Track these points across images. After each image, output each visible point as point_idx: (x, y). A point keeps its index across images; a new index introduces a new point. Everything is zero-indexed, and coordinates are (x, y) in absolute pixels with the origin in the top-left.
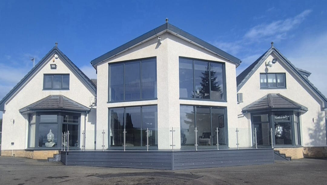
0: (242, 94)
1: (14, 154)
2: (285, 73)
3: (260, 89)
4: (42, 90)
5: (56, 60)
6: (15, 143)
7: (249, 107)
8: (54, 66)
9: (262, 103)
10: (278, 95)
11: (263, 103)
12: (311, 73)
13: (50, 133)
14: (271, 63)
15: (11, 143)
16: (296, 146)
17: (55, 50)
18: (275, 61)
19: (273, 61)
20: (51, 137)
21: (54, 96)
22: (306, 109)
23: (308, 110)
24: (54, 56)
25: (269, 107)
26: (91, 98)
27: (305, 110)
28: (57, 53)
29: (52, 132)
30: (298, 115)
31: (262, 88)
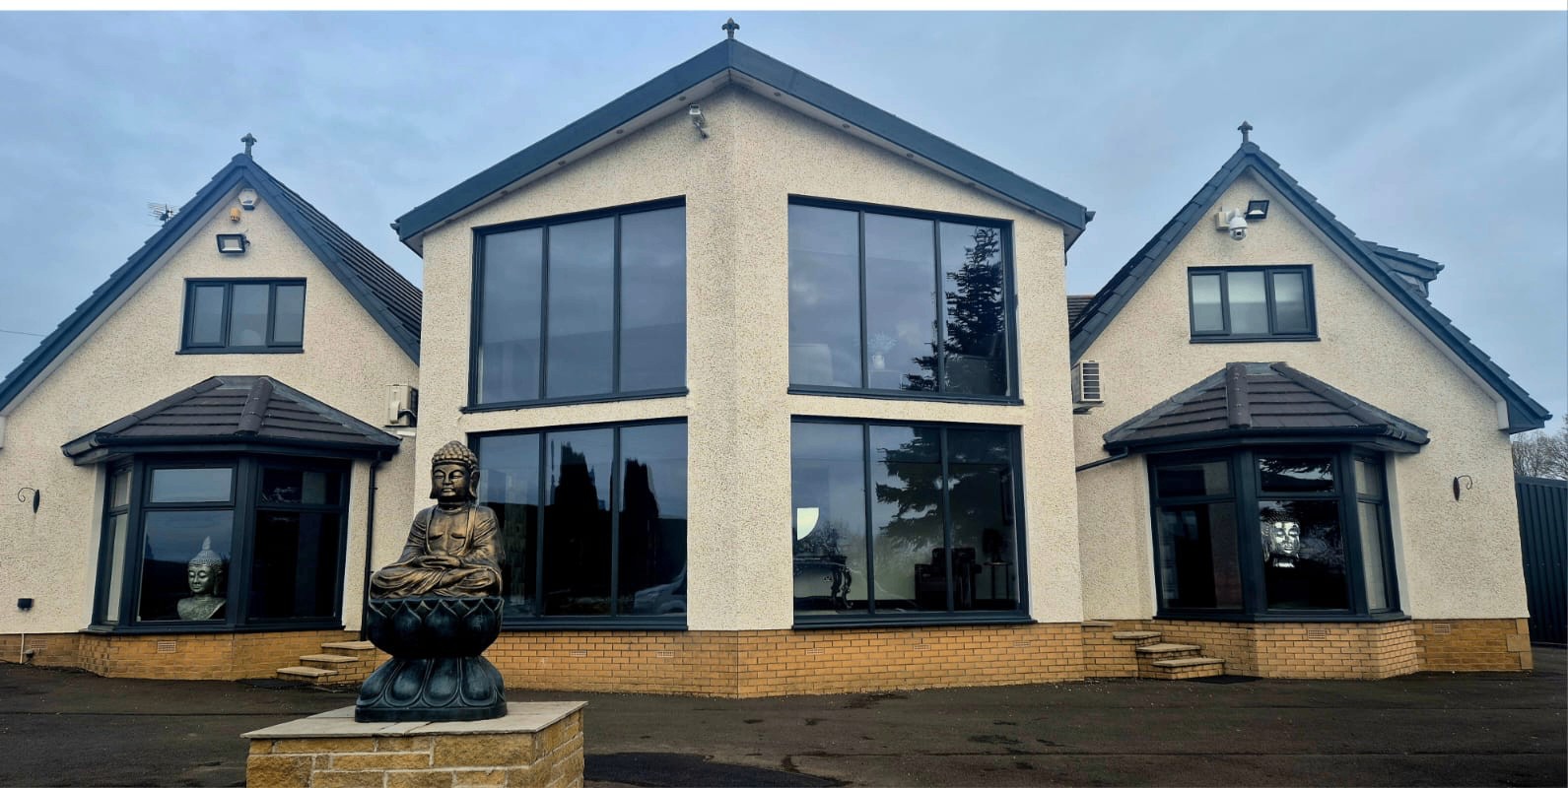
0: (1097, 365)
1: (28, 651)
2: (1308, 268)
3: (1191, 342)
4: (177, 353)
5: (246, 215)
6: (36, 603)
7: (1139, 429)
8: (232, 246)
9: (1194, 408)
10: (1279, 368)
11: (1203, 406)
12: (1442, 268)
13: (202, 554)
14: (1240, 222)
15: (17, 602)
16: (1368, 619)
17: (241, 171)
18: (1259, 212)
19: (1249, 209)
20: (208, 574)
21: (230, 379)
22: (1416, 437)
23: (1428, 441)
24: (236, 197)
25: (1231, 427)
26: (395, 389)
27: (1414, 442)
28: (248, 186)
29: (212, 548)
30: (1379, 463)
31: (1199, 337)
